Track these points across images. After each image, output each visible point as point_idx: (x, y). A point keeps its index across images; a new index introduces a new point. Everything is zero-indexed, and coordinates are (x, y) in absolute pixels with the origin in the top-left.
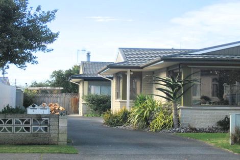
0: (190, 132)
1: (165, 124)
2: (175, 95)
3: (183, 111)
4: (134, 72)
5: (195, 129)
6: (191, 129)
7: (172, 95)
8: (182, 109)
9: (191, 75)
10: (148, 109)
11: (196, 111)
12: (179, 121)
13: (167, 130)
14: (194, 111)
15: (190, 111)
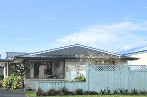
0: (28, 91)
1: (17, 87)
2: (22, 74)
3: (26, 81)
4: (10, 63)
5: (31, 89)
6: (29, 89)
7: (20, 74)
8: (25, 80)
9: (29, 65)
10: (10, 80)
11: (32, 81)
12: (24, 86)
13: (18, 90)
14: (31, 81)
15: (29, 81)
